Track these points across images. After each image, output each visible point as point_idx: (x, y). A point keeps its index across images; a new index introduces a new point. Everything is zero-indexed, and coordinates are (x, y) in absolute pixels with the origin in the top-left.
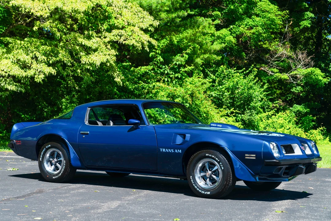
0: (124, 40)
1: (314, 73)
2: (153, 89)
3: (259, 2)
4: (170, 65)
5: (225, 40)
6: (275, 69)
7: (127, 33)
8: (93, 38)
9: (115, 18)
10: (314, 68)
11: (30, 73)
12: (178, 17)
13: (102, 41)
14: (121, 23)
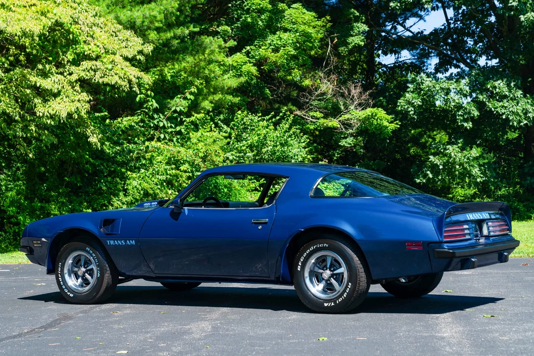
0: (101, 77)
1: (376, 115)
2: (146, 152)
3: (287, 10)
4: (166, 113)
5: (241, 71)
6: (318, 113)
7: (106, 66)
8: (51, 76)
9: (85, 42)
10: (376, 108)
12: (175, 37)
13: (66, 80)
14: (94, 50)
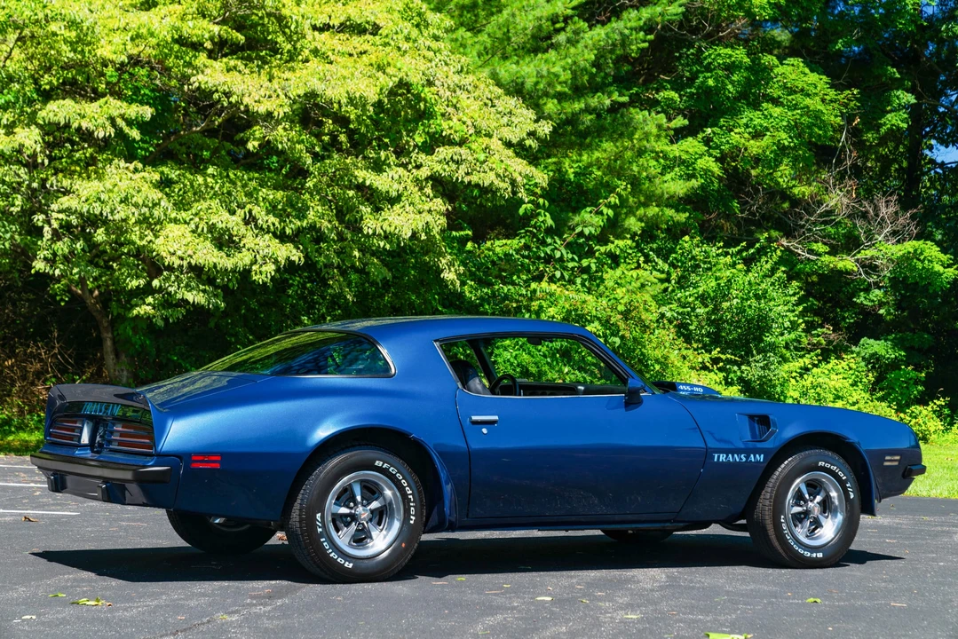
0: (467, 174)
1: (921, 254)
2: (531, 299)
3: (778, 66)
4: (566, 236)
5: (694, 169)
6: (820, 244)
7: (475, 156)
8: (387, 170)
9: (443, 115)
10: (922, 241)
11: (242, 259)
12: (588, 110)
13: (411, 177)
14: (457, 129)
